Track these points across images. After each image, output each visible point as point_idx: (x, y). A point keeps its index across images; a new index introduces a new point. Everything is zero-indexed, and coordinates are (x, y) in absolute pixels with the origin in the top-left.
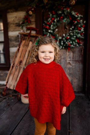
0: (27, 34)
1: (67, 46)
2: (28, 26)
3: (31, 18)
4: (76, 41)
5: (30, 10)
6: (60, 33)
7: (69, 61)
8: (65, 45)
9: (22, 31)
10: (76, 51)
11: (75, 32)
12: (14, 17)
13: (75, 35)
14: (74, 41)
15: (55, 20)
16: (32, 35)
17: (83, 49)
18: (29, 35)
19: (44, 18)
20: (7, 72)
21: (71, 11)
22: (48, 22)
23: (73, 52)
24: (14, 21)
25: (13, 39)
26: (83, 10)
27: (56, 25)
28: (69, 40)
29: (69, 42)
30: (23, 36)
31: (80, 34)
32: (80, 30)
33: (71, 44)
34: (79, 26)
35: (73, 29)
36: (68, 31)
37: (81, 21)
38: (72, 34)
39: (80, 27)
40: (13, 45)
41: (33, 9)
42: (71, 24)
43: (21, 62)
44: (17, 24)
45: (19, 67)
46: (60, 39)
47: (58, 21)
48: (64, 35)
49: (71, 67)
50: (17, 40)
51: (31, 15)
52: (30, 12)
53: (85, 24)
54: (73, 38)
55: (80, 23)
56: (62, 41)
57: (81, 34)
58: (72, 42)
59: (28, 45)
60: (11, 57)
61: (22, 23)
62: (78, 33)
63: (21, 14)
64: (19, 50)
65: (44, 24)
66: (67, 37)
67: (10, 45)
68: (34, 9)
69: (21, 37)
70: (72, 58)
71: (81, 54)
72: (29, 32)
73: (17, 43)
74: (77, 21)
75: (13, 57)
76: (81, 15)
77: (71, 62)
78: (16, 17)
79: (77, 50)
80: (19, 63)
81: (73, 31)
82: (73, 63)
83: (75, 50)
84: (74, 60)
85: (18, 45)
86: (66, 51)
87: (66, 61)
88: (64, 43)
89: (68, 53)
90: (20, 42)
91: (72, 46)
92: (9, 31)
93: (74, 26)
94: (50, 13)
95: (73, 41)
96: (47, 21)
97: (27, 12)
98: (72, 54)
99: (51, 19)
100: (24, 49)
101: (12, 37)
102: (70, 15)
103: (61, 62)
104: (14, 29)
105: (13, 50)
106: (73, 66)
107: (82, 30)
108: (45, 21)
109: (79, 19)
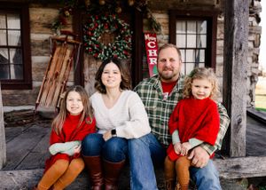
1: (114, 57)
2: (63, 30)
3: (67, 19)
4: (124, 52)
5: (66, 10)
6: (103, 41)
8: (111, 56)
9: (55, 35)
11: (122, 43)
12: (40, 15)
13: (122, 46)
14: (122, 52)
15: (99, 27)
16: (69, 41)
17: (131, 62)
18: (65, 41)
21: (117, 18)
24: (40, 19)
26: (130, 18)
27: (100, 32)
28: (116, 51)
29: (116, 53)
30: (56, 42)
31: (128, 45)
32: (127, 41)
33: (118, 56)
34: (127, 36)
35: (119, 38)
36: (113, 40)
37: (128, 31)
38: (118, 44)
39: (127, 38)
40: (37, 53)
41: (70, 10)
42: (117, 33)
44: (44, 24)
45: (54, 81)
46: (105, 49)
47: (102, 28)
48: (110, 44)
50: (44, 46)
51: (67, 16)
52: (67, 13)
53: (132, 35)
54: (120, 49)
55: (127, 33)
56: (108, 52)
58: (119, 53)
59: (65, 54)
60: (33, 70)
62: (126, 44)
63: (52, 13)
64: (52, 59)
65: (84, 30)
66: (113, 47)
74: (124, 30)
76: (128, 24)
78: (44, 15)
80: (54, 76)
88: (110, 54)
91: (119, 58)
92: (33, 33)
93: (120, 35)
94: (92, 17)
96: (89, 26)
97: (62, 12)
99: (94, 25)
100: (60, 58)
101: (37, 41)
102: (115, 22)
104: (41, 30)
107: (129, 41)
108: (85, 26)
109: (125, 28)
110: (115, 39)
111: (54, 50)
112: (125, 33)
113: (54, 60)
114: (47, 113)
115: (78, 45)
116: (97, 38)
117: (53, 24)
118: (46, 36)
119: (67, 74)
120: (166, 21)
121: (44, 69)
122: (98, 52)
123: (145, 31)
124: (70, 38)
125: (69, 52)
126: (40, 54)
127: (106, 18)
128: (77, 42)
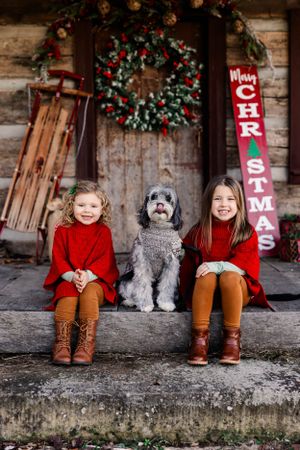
0: (52, 89)
1: (160, 123)
2: (52, 68)
3: (61, 45)
4: (183, 112)
5: (62, 25)
7: (166, 164)
8: (154, 122)
9: (37, 80)
10: (182, 139)
11: (178, 90)
12: (8, 39)
13: (179, 97)
14: (178, 111)
15: (129, 58)
16: (66, 91)
17: (199, 133)
18: (58, 92)
19: (96, 46)
21: (167, 37)
22: (110, 59)
23: (176, 142)
24: (8, 48)
26: (197, 35)
27: (131, 68)
28: (165, 108)
29: (166, 113)
31: (191, 96)
32: (191, 86)
33: (170, 120)
34: (189, 75)
35: (172, 80)
36: (160, 85)
37: (193, 63)
38: (171, 94)
39: (190, 79)
40: (1, 118)
41: (69, 26)
42: (168, 68)
44: (18, 57)
45: (36, 175)
46: (141, 106)
47: (134, 60)
48: (152, 95)
49: (171, 180)
50: (17, 104)
51: (63, 39)
52: (62, 33)
53: (202, 72)
54: (174, 105)
55: (190, 70)
56: (148, 112)
57: (194, 94)
58: (173, 114)
59: (56, 120)
61: (38, 59)
62: (186, 93)
63: (32, 34)
64: (31, 130)
66: (160, 101)
68: (72, 23)
70: (172, 157)
71: (196, 147)
74: (182, 62)
76: (193, 47)
77: (171, 169)
78: (16, 40)
79: (185, 135)
80: (35, 166)
81: (174, 87)
82: (176, 171)
83: (179, 134)
84: (178, 162)
86: (158, 139)
87: (158, 165)
88: (152, 116)
89: (161, 144)
91: (173, 124)
93: (175, 74)
94: (113, 37)
95: (174, 111)
96: (108, 57)
97: (53, 30)
98: (172, 145)
99: (119, 54)
100: (46, 128)
102: (164, 46)
103: (144, 168)
104: (10, 72)
106: (176, 180)
107: (195, 86)
108: (100, 57)
109: (186, 57)
110: (165, 83)
111: (35, 111)
112: (186, 68)
113: (36, 133)
114: (21, 244)
115: (84, 99)
116: (124, 82)
117: (34, 58)
118: (19, 84)
119: (60, 162)
120: (281, 36)
121: (14, 152)
122: (126, 113)
123: (231, 62)
124: (68, 85)
125: (65, 115)
127: (144, 37)
128: (83, 94)
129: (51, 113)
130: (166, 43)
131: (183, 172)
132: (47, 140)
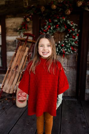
0: (24, 40)
1: (62, 52)
2: (26, 32)
3: (28, 24)
4: (71, 48)
5: (28, 17)
6: (56, 40)
7: (64, 66)
8: (60, 52)
9: (19, 37)
11: (69, 40)
12: (12, 23)
13: (70, 43)
14: (69, 48)
15: (51, 28)
16: (29, 41)
17: (77, 56)
18: (26, 41)
19: (41, 25)
20: (3, 75)
21: (66, 20)
22: (45, 29)
23: (68, 59)
24: (12, 26)
25: (10, 43)
26: (78, 19)
27: (52, 32)
28: (64, 47)
29: (64, 49)
30: (20, 41)
31: (74, 42)
32: (75, 39)
33: (66, 51)
34: (74, 34)
35: (68, 36)
36: (63, 38)
37: (76, 30)
38: (67, 42)
39: (74, 36)
40: (10, 49)
41: (30, 17)
42: (66, 32)
43: (17, 67)
44: (15, 29)
45: (15, 71)
47: (54, 29)
48: (59, 42)
50: (14, 45)
51: (28, 22)
52: (28, 20)
53: (79, 33)
54: (68, 46)
55: (75, 32)
56: (57, 48)
58: (67, 49)
59: (24, 51)
60: (7, 61)
61: (20, 29)
62: (73, 41)
63: (19, 21)
65: (40, 31)
66: (62, 44)
67: (7, 49)
68: (32, 16)
69: (18, 42)
70: (66, 64)
71: (75, 61)
72: (26, 37)
73: (14, 48)
74: (72, 29)
75: (10, 61)
76: (76, 24)
77: (65, 68)
78: (14, 23)
79: (71, 57)
80: (15, 68)
81: (68, 39)
82: (67, 69)
83: (69, 56)
84: (68, 66)
85: (15, 49)
86: (61, 58)
88: (59, 50)
90: (17, 47)
91: (67, 53)
92: (7, 36)
93: (69, 34)
94: (46, 21)
95: (67, 48)
97: (25, 19)
98: (66, 60)
99: (48, 27)
100: (21, 54)
101: (10, 41)
104: (12, 34)
105: (10, 54)
106: (67, 72)
107: (76, 39)
108: (42, 28)
109: (73, 27)
110: (65, 38)
112: (73, 32)
113: (17, 55)
117: (18, 29)
124: (30, 39)
126: (11, 50)
127: (57, 20)
128: (34, 42)
129: (23, 48)
130: (66, 22)
131: (70, 69)
132: (20, 59)
